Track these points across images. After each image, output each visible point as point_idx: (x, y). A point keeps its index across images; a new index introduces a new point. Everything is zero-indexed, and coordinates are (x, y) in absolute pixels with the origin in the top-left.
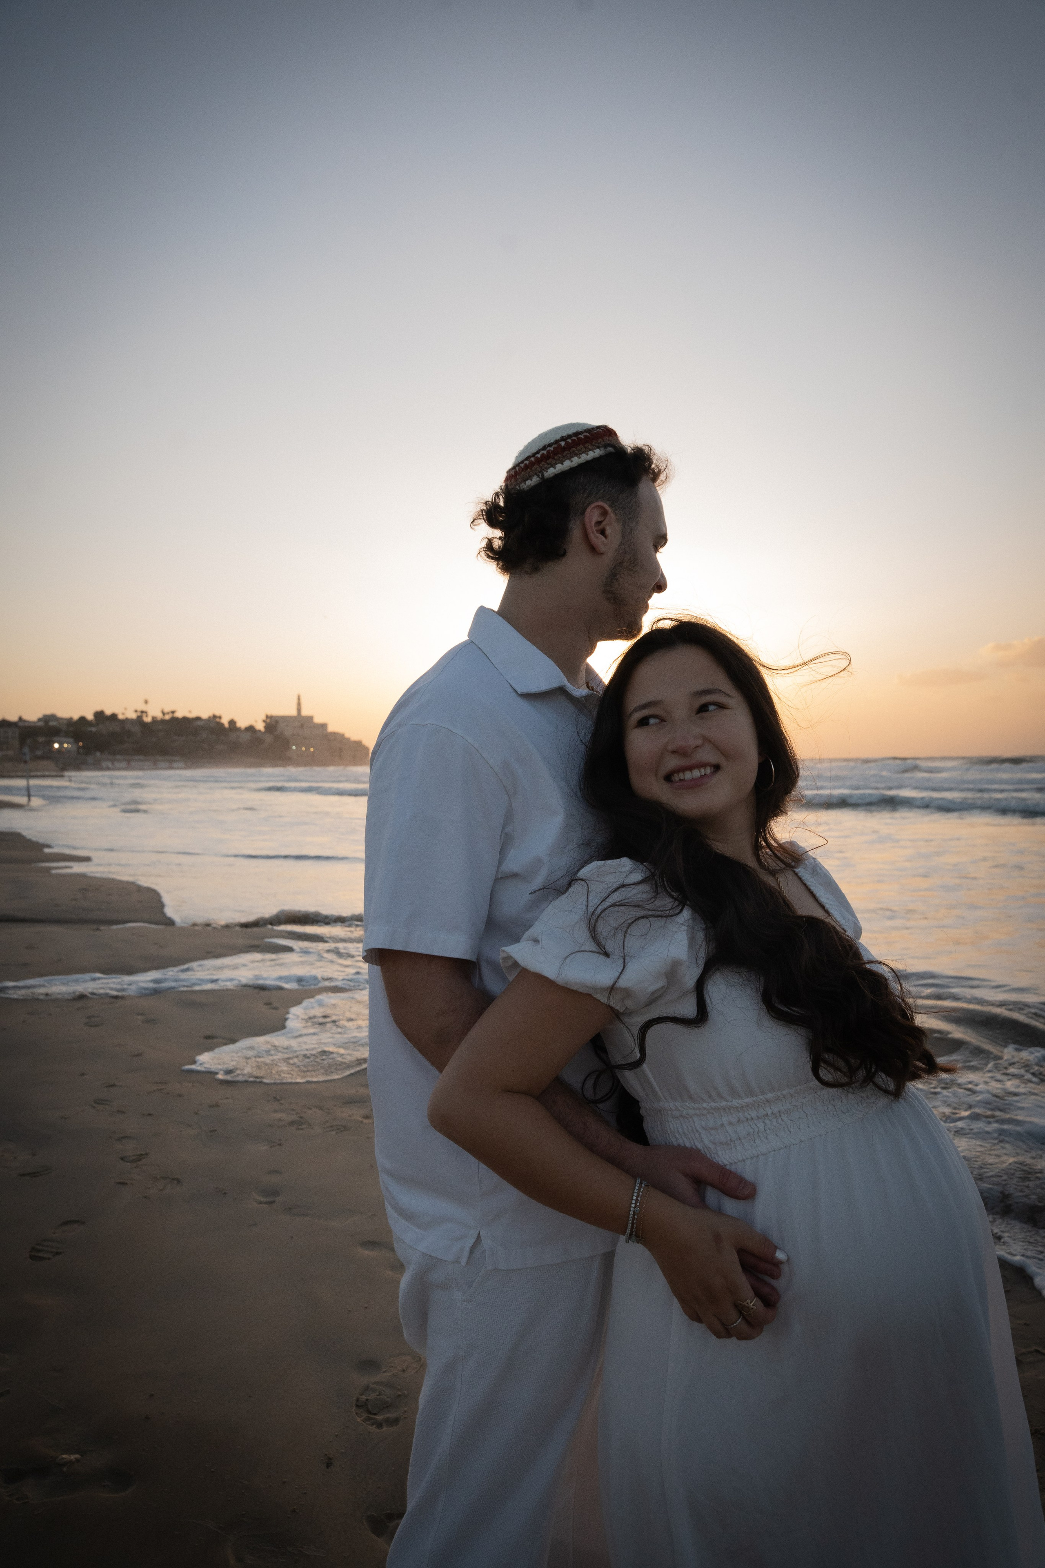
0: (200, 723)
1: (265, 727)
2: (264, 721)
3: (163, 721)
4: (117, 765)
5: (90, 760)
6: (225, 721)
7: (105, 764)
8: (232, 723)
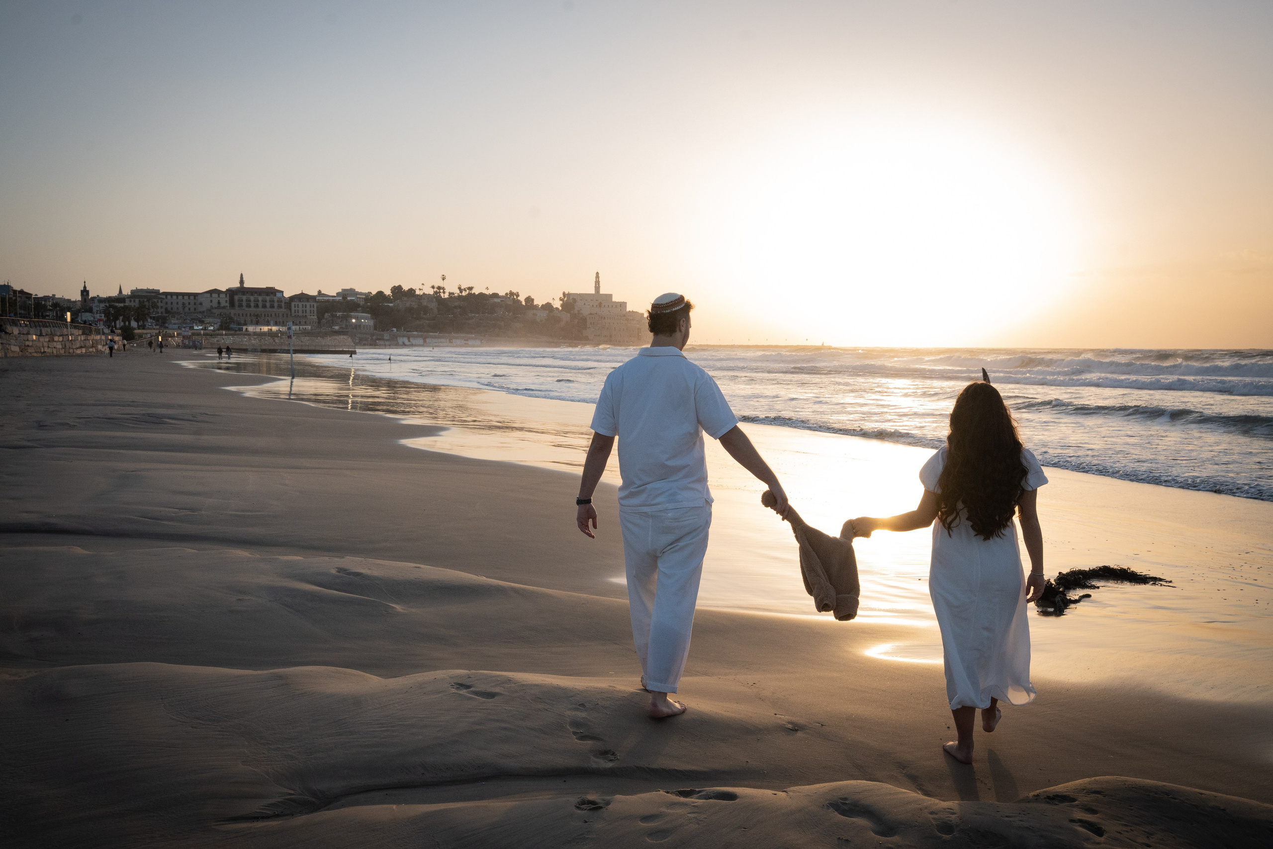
0: (496, 300)
1: (562, 306)
2: (561, 299)
3: (460, 298)
4: (413, 341)
5: (386, 336)
6: (522, 298)
7: (400, 340)
8: (529, 300)
